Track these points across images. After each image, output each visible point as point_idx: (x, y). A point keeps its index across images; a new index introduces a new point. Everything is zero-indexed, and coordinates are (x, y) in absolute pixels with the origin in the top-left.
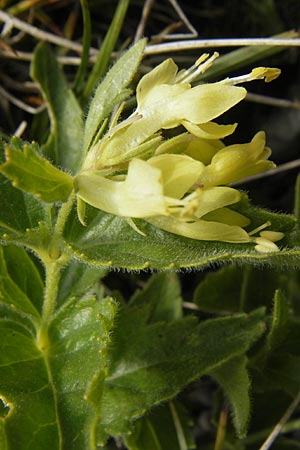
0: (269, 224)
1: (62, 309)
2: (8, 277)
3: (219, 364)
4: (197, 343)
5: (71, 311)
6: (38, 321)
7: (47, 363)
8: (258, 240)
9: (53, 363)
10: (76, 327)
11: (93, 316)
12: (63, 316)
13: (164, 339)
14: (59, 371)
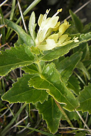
0: (75, 37)
1: (43, 69)
2: (29, 69)
3: (77, 63)
4: (71, 61)
5: (45, 69)
6: (39, 74)
7: (46, 80)
8: (74, 40)
9: (48, 80)
10: (48, 71)
11: (50, 67)
12: (44, 70)
13: (64, 64)
14: (50, 80)
